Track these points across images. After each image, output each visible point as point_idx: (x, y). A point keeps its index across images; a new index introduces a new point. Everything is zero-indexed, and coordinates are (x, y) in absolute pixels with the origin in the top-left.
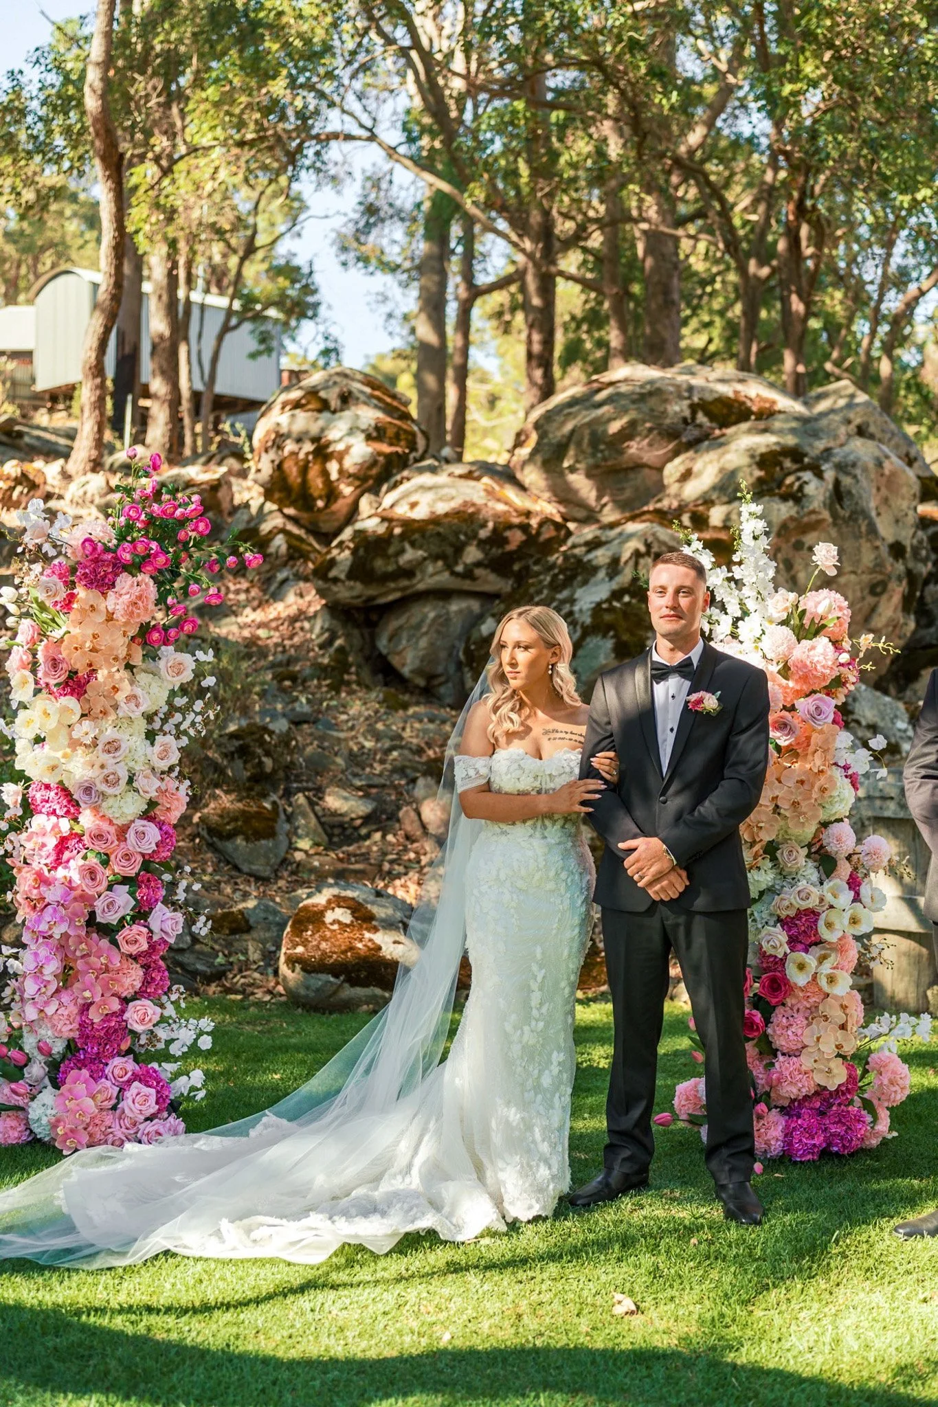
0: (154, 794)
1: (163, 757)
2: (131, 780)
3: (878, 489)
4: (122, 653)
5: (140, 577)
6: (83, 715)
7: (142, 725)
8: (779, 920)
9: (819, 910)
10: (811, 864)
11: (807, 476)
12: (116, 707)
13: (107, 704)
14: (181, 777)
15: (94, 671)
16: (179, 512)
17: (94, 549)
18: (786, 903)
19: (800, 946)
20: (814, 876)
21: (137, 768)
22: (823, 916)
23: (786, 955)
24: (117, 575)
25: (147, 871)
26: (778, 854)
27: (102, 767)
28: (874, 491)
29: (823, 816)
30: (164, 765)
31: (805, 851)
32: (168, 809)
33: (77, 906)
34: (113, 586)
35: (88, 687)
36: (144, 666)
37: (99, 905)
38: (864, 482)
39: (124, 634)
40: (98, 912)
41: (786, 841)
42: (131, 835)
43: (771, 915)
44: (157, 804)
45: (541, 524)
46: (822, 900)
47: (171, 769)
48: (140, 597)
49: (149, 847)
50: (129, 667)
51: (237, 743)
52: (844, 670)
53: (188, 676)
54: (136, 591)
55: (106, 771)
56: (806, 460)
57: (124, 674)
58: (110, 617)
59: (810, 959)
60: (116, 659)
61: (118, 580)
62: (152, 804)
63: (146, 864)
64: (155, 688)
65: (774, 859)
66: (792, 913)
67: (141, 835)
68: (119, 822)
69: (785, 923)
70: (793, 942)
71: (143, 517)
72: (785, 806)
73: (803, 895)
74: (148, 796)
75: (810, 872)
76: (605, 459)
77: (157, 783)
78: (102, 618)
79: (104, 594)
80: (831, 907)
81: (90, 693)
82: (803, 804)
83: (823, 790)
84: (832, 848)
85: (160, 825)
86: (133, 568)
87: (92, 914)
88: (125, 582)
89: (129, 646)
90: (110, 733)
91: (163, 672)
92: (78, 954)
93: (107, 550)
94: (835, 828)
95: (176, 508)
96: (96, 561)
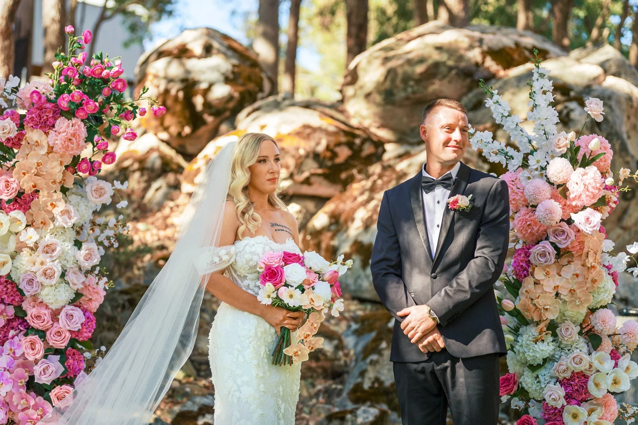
0: (80, 286)
1: (88, 258)
2: (63, 275)
3: (629, 117)
4: (59, 177)
5: (74, 120)
6: (27, 226)
7: (72, 235)
8: (558, 380)
9: (588, 373)
10: (582, 340)
11: (573, 105)
12: (53, 219)
13: (47, 217)
14: (101, 275)
15: (37, 191)
16: (104, 73)
17: (40, 98)
18: (564, 367)
19: (574, 401)
20: (585, 349)
21: (68, 266)
22: (591, 378)
23: (563, 406)
24: (56, 119)
25: (73, 347)
26: (558, 331)
27: (42, 263)
28: (625, 119)
29: (592, 303)
30: (87, 265)
31: (578, 329)
32: (90, 300)
33: (20, 371)
34: (53, 126)
35: (32, 204)
36: (74, 190)
37: (37, 370)
38: (617, 112)
39: (61, 163)
40: (36, 374)
41: (564, 321)
42: (62, 316)
43: (552, 377)
44: (82, 295)
45: (364, 142)
46: (591, 366)
47: (93, 268)
48: (74, 135)
49: (77, 327)
50: (64, 190)
51: (126, 297)
52: (608, 193)
53: (107, 200)
54: (71, 130)
55: (45, 267)
56: (572, 94)
57: (60, 195)
58: (51, 150)
59: (582, 410)
60: (54, 182)
61: (58, 121)
62: (78, 295)
63: (73, 342)
64: (82, 207)
65: (555, 335)
66: (568, 375)
67: (70, 317)
68: (54, 307)
69: (564, 383)
70: (568, 397)
71: (77, 77)
72: (564, 293)
73: (577, 360)
74: (75, 288)
75: (582, 345)
76: (414, 93)
77: (83, 279)
78: (44, 151)
79: (47, 134)
80: (598, 371)
81: (34, 209)
82: (578, 291)
83: (594, 281)
84: (598, 328)
85: (85, 311)
86: (70, 114)
87: (32, 378)
88: (62, 123)
89: (64, 173)
90: (48, 239)
91: (89, 194)
92: (20, 408)
93: (49, 100)
94: (601, 313)
95: (103, 70)
96: (40, 109)
